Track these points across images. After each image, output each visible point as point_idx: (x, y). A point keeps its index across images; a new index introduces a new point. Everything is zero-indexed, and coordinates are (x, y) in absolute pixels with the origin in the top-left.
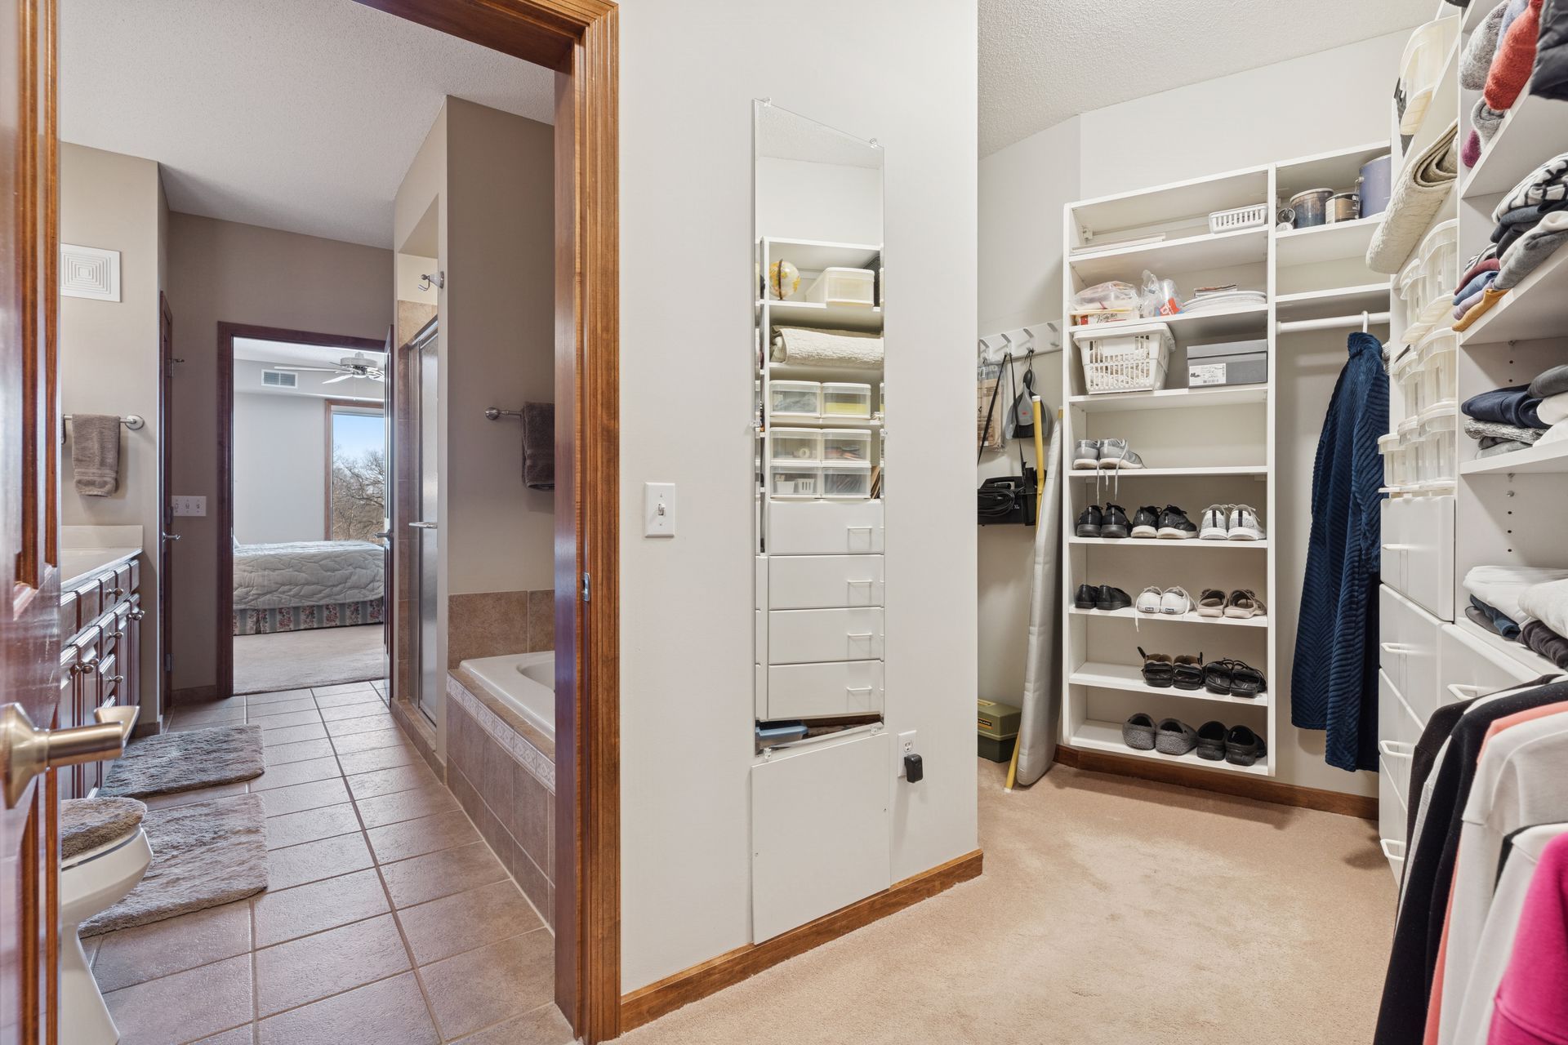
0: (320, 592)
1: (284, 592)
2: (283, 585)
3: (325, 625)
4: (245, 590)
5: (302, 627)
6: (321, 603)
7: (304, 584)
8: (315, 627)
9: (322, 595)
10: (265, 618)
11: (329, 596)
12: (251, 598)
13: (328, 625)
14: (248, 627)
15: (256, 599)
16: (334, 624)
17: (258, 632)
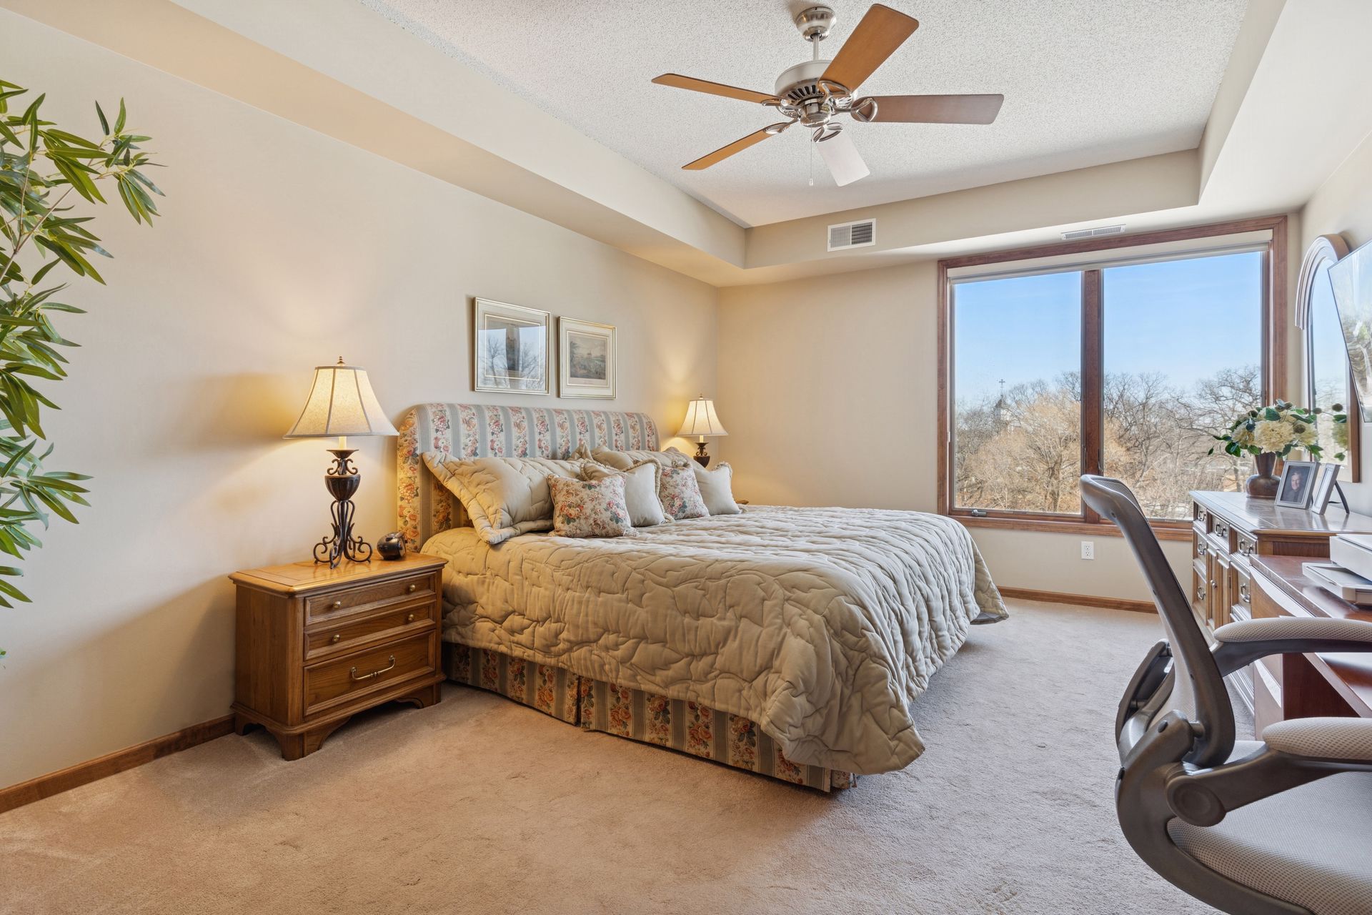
0: (667, 665)
1: (607, 649)
2: (606, 630)
3: (686, 749)
4: (554, 626)
5: (647, 738)
6: (673, 692)
7: (642, 638)
8: (669, 744)
9: (670, 673)
10: (590, 696)
11: (684, 679)
12: (561, 646)
13: (692, 751)
14: (566, 706)
15: (569, 650)
16: (702, 751)
17: (578, 723)
